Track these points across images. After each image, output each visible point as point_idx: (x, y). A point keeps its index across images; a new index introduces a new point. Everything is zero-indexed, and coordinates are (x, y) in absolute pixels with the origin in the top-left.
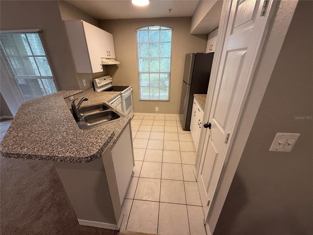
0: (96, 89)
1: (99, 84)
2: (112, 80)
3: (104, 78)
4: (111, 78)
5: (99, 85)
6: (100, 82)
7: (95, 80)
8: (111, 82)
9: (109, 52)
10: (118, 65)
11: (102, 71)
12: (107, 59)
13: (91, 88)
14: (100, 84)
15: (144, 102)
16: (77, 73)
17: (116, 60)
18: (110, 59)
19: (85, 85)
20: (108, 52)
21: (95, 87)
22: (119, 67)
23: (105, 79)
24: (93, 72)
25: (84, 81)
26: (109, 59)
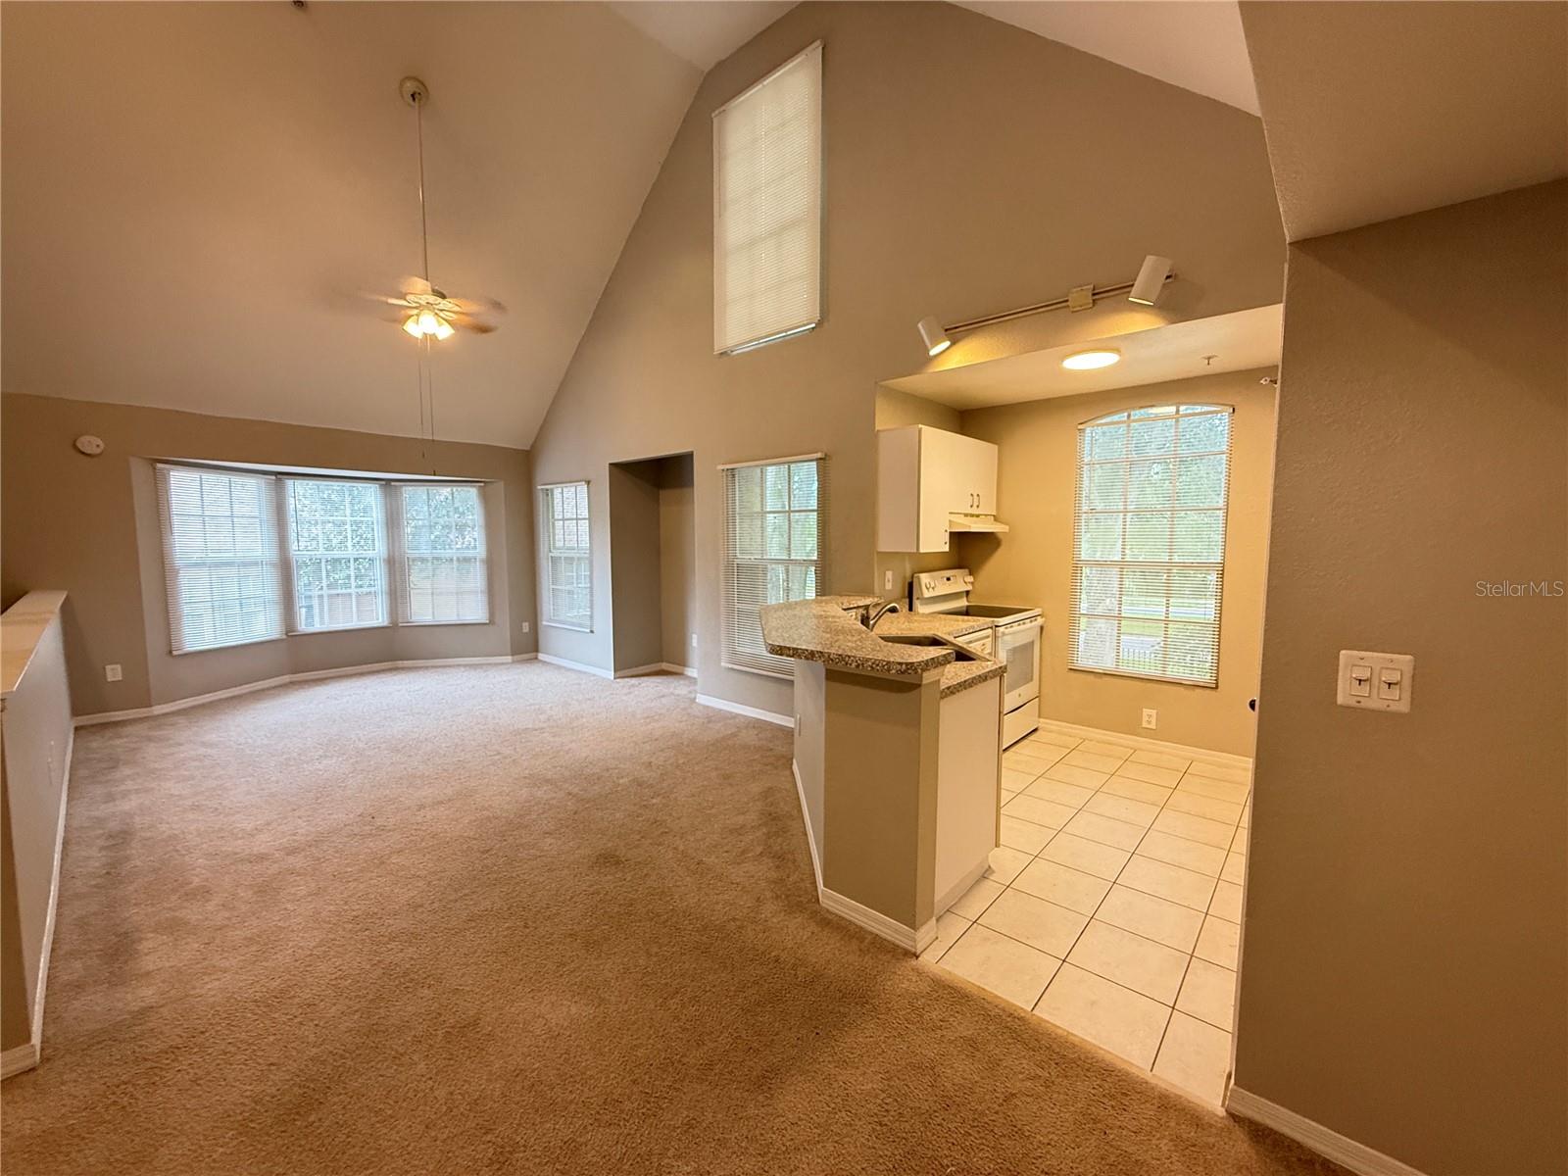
0: (917, 603)
1: (927, 589)
2: (972, 583)
3: (948, 576)
4: (970, 579)
5: (927, 594)
6: (931, 584)
7: (919, 578)
8: (968, 592)
9: (978, 495)
10: (1001, 536)
11: (946, 548)
12: (966, 515)
13: (904, 600)
14: (931, 589)
15: (1091, 678)
16: (879, 553)
17: (996, 519)
18: (978, 516)
19: (889, 586)
20: (975, 496)
21: (914, 598)
22: (1003, 543)
23: (948, 579)
24: (922, 551)
25: (889, 575)
26: (972, 515)
